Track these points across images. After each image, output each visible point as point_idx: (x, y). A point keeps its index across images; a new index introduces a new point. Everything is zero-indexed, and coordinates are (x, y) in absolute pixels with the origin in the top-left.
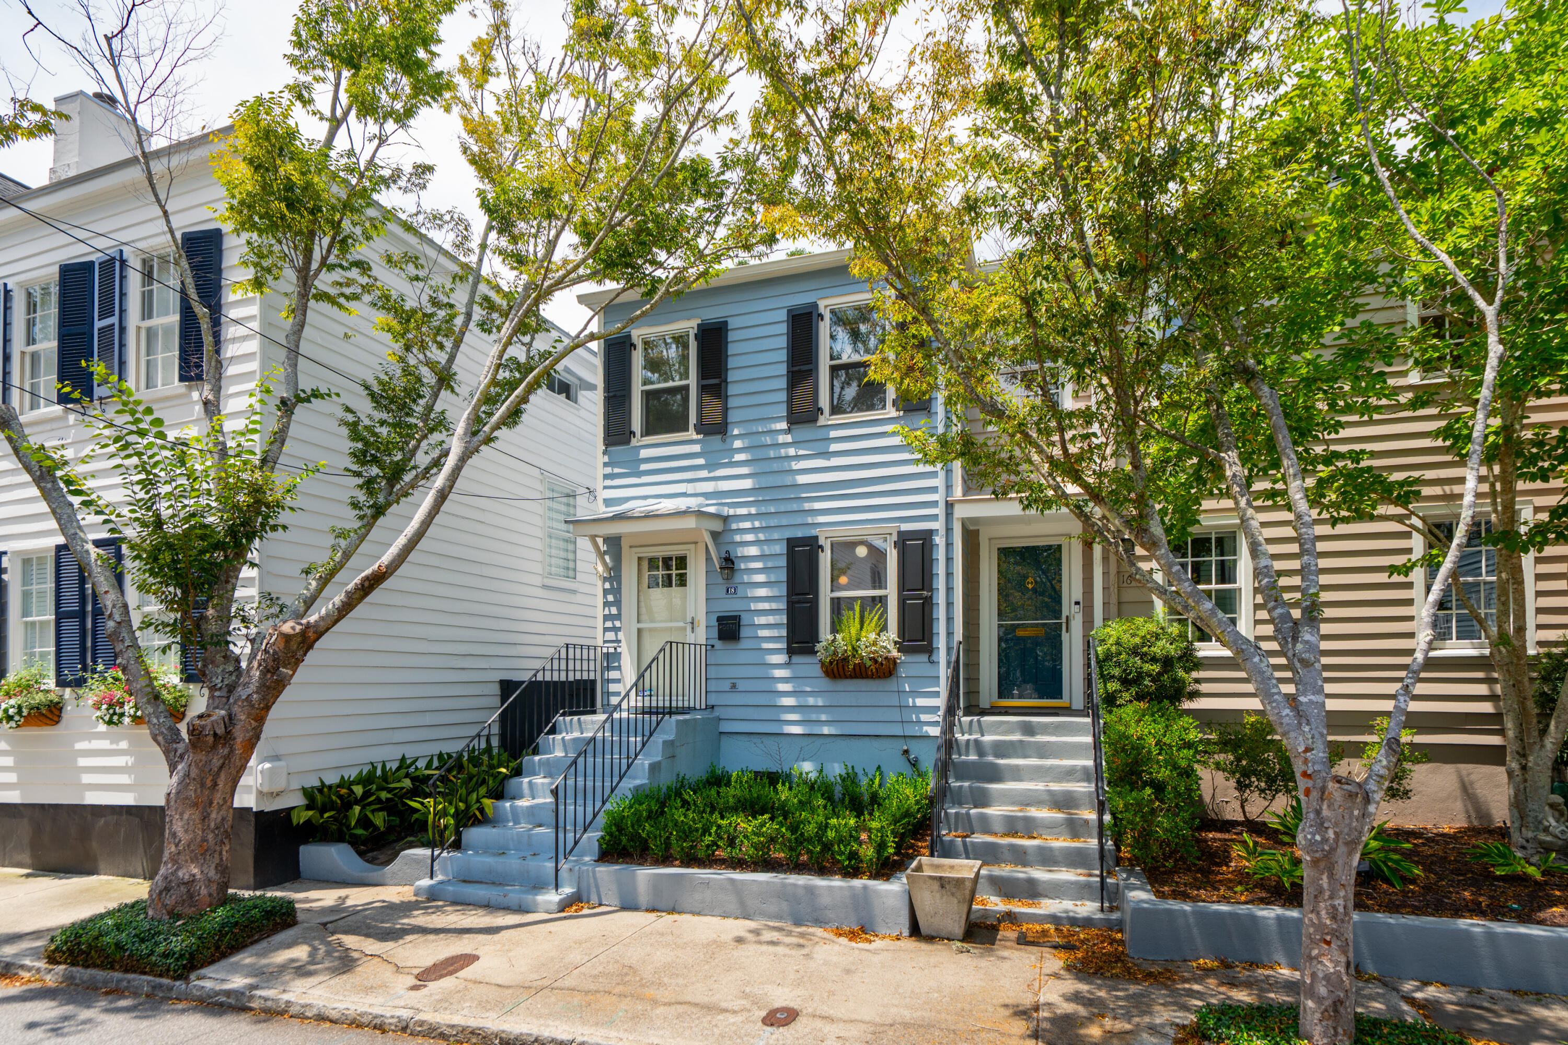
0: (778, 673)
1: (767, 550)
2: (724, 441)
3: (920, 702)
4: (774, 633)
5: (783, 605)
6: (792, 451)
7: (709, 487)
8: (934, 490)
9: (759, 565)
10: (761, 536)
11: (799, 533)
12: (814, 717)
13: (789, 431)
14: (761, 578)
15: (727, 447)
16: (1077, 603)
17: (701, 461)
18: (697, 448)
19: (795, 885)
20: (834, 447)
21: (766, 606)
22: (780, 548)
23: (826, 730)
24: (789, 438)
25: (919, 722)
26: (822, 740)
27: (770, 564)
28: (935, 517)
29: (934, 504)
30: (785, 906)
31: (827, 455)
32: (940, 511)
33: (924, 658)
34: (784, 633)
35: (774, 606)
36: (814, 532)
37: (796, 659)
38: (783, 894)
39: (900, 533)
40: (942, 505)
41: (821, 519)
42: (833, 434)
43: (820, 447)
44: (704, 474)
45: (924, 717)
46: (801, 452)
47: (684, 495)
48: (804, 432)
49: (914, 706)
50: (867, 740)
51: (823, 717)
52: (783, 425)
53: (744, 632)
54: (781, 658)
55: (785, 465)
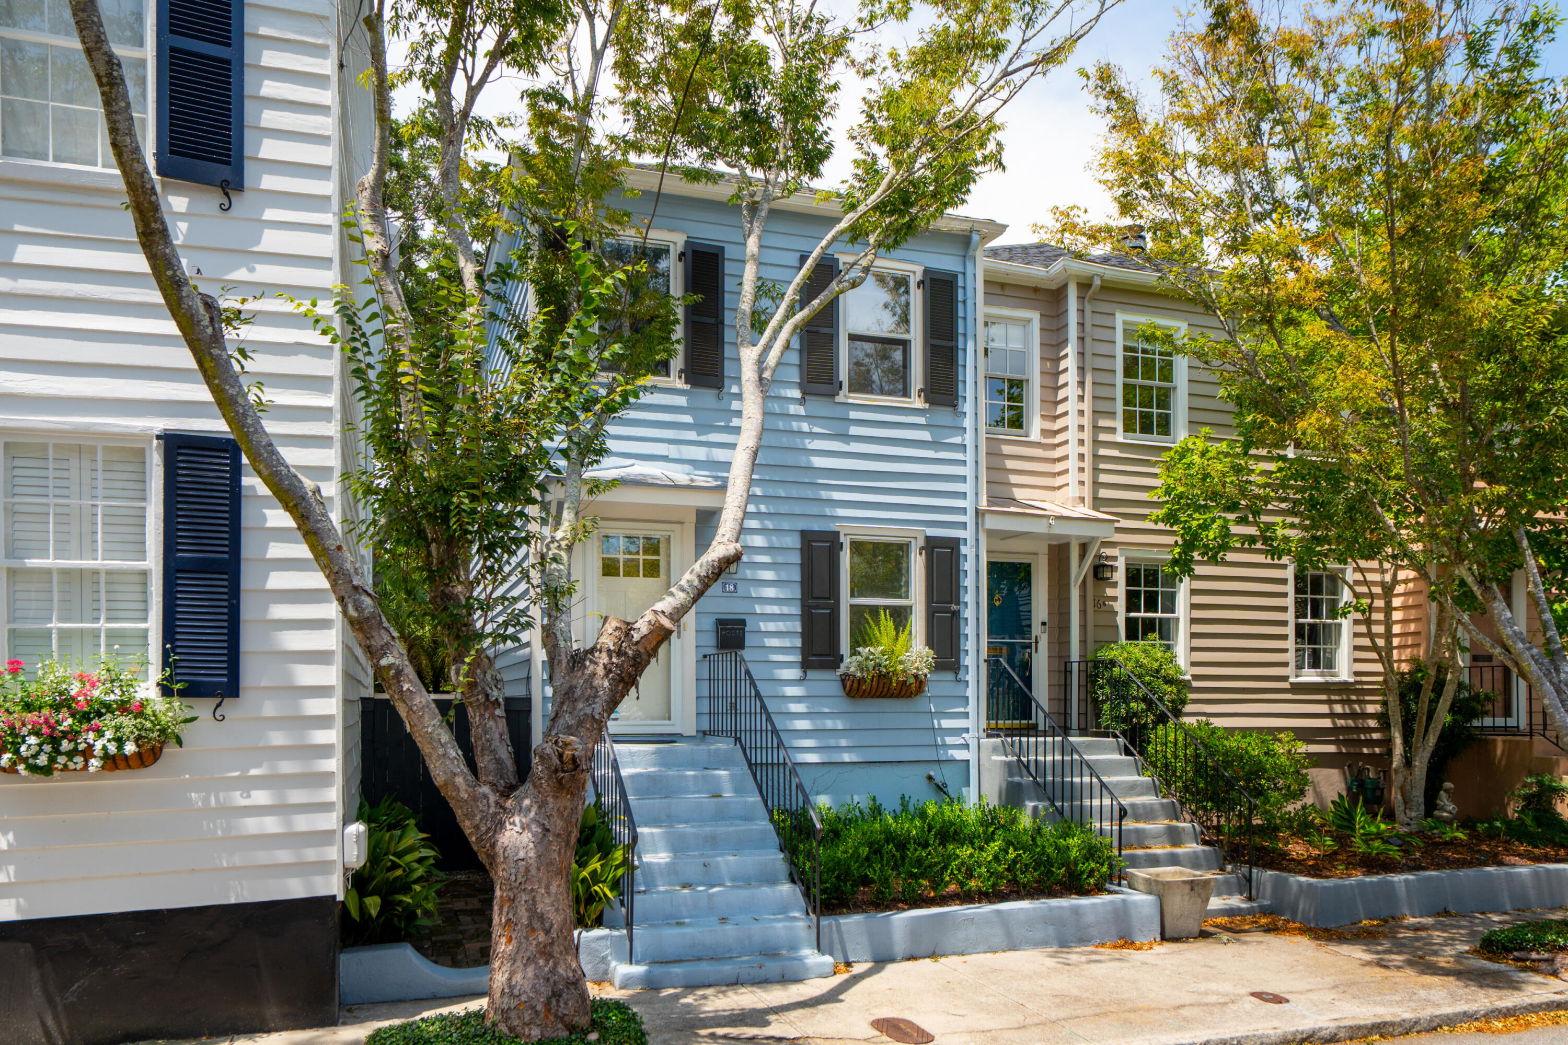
0: (791, 691)
1: (776, 541)
2: (719, 398)
3: (946, 723)
4: (786, 643)
5: (796, 610)
6: (805, 427)
7: (700, 453)
8: (964, 495)
9: (765, 559)
10: (769, 525)
11: (816, 526)
12: (832, 742)
13: (802, 401)
14: (768, 575)
15: (723, 405)
16: (1044, 624)
17: (687, 419)
18: (682, 401)
19: (1061, 908)
20: (854, 430)
21: (775, 609)
22: (794, 542)
23: (847, 757)
24: (801, 411)
25: (944, 745)
26: (838, 769)
27: (780, 559)
28: (964, 525)
29: (964, 511)
30: (1051, 930)
31: (846, 437)
32: (969, 518)
33: (950, 676)
34: (798, 643)
35: (785, 610)
36: (833, 526)
37: (811, 674)
38: (1049, 919)
39: (928, 539)
40: (971, 512)
41: (841, 512)
42: (853, 415)
43: (838, 427)
44: (691, 435)
45: (949, 740)
46: (816, 430)
47: (665, 458)
48: (819, 406)
49: (940, 728)
50: (888, 766)
51: (843, 743)
52: (796, 393)
53: (749, 640)
54: (793, 673)
55: (798, 442)
